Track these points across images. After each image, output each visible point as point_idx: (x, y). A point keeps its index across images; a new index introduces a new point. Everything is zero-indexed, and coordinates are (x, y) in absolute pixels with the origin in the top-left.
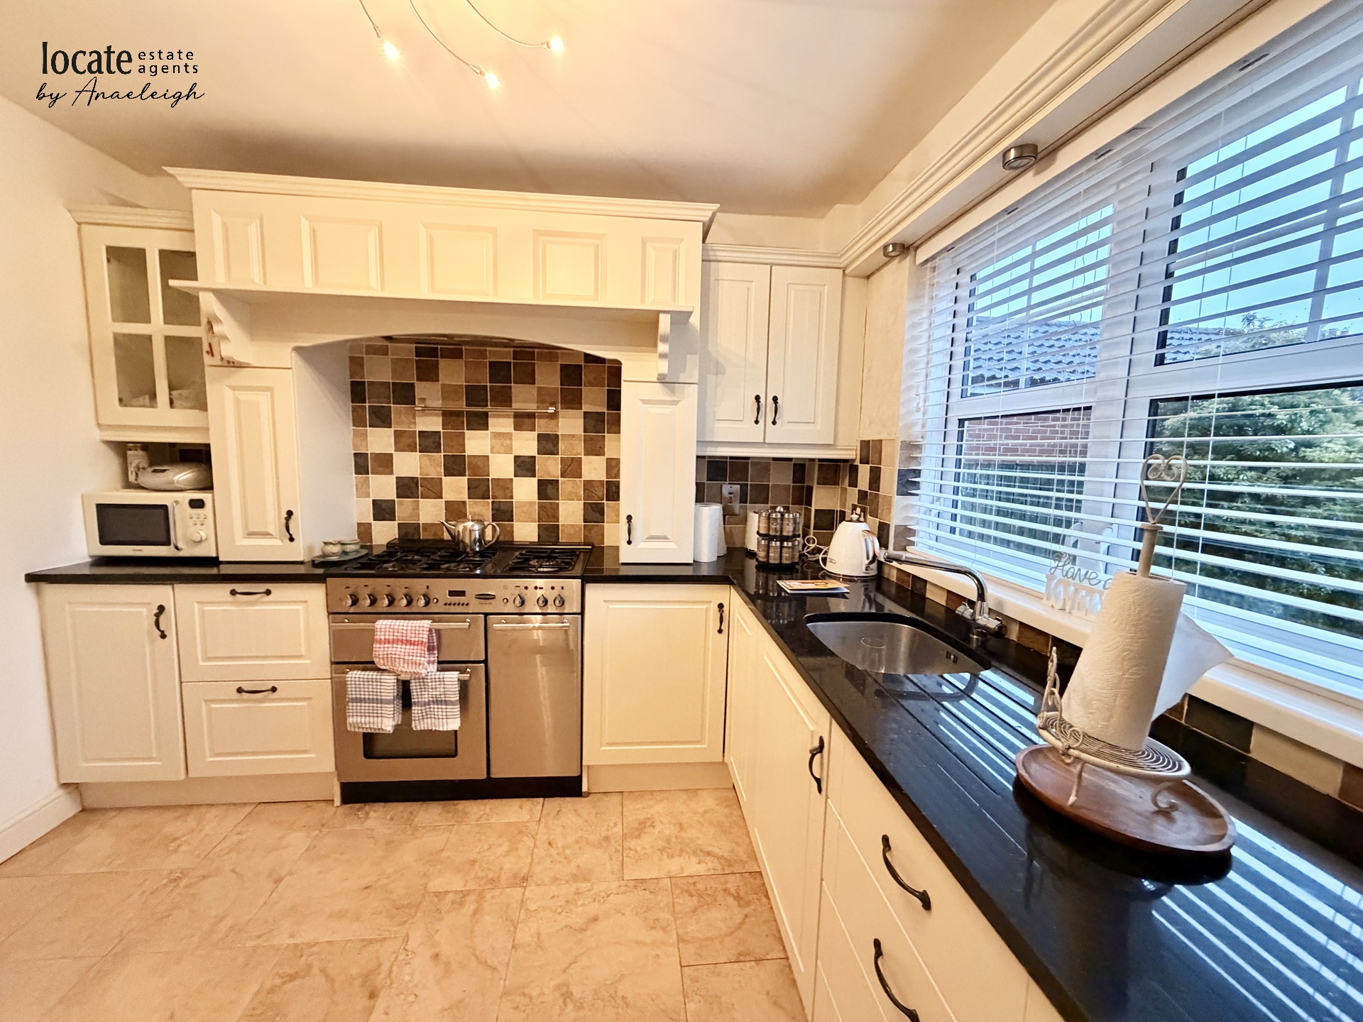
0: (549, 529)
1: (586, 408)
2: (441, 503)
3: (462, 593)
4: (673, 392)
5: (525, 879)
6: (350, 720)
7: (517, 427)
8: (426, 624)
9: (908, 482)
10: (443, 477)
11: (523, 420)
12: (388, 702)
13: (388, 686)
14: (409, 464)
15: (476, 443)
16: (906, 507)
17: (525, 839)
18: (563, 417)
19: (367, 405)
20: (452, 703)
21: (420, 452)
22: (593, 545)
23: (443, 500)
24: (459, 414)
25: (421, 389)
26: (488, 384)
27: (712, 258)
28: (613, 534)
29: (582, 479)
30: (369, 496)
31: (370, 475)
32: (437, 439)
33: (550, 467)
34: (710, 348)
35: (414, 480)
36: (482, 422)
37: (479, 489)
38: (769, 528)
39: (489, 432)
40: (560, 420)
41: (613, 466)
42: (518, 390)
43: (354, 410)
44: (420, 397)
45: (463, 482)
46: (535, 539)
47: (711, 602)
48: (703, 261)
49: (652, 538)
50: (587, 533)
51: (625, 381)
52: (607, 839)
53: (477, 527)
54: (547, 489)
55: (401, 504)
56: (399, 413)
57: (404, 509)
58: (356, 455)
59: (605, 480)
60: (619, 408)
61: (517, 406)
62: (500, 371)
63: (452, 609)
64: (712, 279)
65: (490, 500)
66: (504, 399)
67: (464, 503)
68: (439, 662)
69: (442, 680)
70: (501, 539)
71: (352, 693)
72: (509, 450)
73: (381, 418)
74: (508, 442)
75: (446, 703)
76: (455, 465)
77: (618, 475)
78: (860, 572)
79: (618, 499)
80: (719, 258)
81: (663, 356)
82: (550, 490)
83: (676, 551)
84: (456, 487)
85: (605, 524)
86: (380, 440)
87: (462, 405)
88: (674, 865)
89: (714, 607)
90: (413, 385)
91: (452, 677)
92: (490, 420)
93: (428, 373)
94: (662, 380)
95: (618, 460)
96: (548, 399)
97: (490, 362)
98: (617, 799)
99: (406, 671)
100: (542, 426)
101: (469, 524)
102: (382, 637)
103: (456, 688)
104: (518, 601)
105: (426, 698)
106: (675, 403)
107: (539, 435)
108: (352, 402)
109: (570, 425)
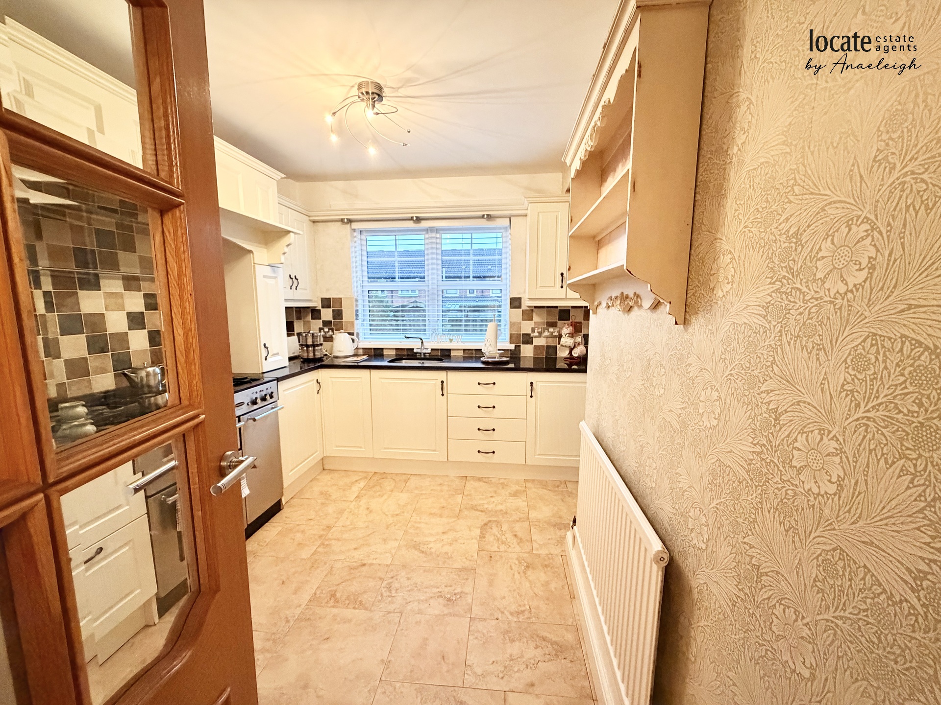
7: (127, 288)
10: (60, 337)
11: (131, 283)
15: (90, 302)
24: (68, 275)
26: (96, 249)
33: (156, 320)
36: (93, 282)
37: (97, 345)
39: (101, 291)
42: (123, 256)
45: (81, 339)
47: (314, 380)
49: (274, 355)
51: (256, 264)
54: (156, 338)
61: (124, 270)
62: (105, 239)
65: (110, 353)
66: (113, 264)
67: (85, 359)
72: (121, 308)
74: (120, 300)
76: (71, 325)
81: (284, 254)
84: (74, 345)
87: (72, 267)
92: (102, 282)
94: (270, 265)
100: (146, 287)
106: (276, 278)
107: (144, 294)
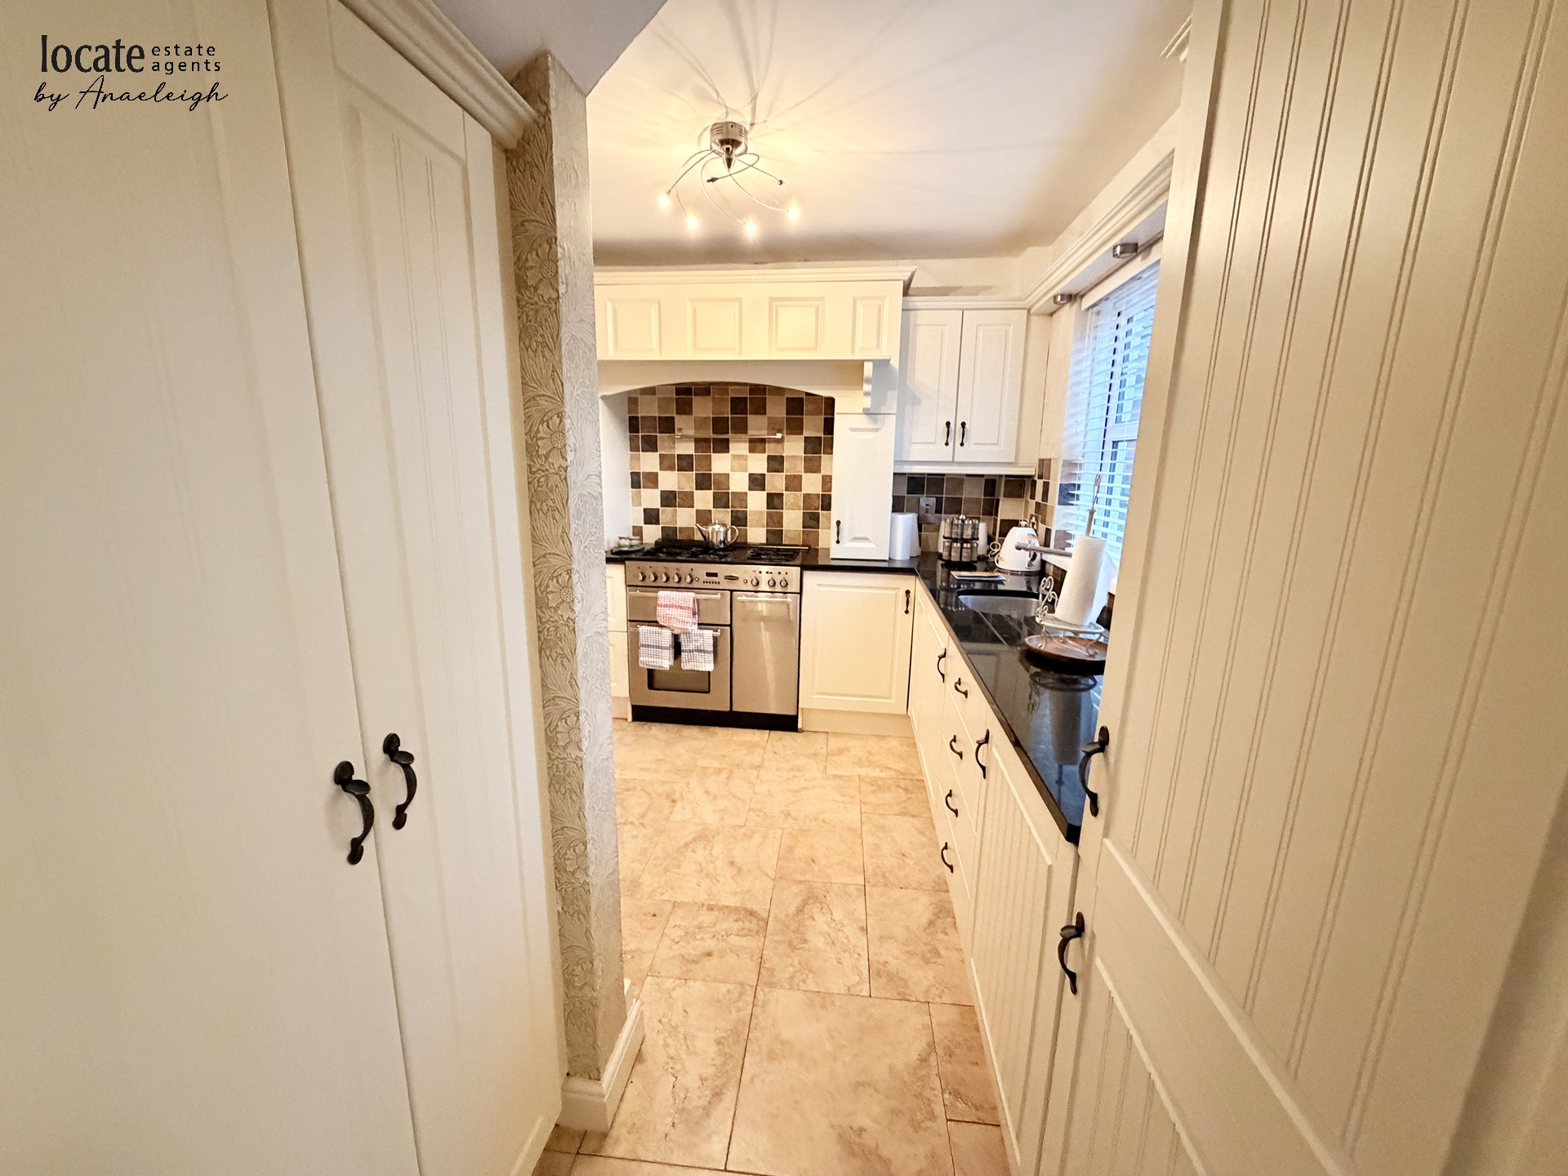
0: (775, 534)
1: (806, 433)
2: (692, 511)
3: (715, 575)
4: (875, 421)
5: (759, 767)
6: (641, 659)
7: (752, 450)
8: (691, 595)
9: (1068, 495)
10: (695, 491)
11: (757, 444)
12: (666, 648)
13: (666, 638)
14: (670, 480)
15: (720, 463)
16: (1065, 515)
17: (758, 749)
18: (787, 441)
19: (640, 434)
20: (708, 652)
21: (678, 470)
22: (810, 548)
23: (695, 509)
24: (707, 440)
25: (680, 421)
26: (730, 416)
27: (911, 308)
28: (826, 538)
29: (802, 493)
30: (640, 505)
31: (642, 489)
32: (690, 461)
33: (776, 483)
34: (908, 383)
35: (673, 493)
36: (724, 446)
37: (721, 500)
38: (951, 533)
39: (730, 454)
40: (786, 444)
41: (827, 481)
42: (752, 419)
43: (631, 439)
44: (679, 427)
45: (709, 494)
46: (764, 541)
47: (899, 589)
48: (903, 310)
49: (856, 539)
50: (805, 538)
51: (838, 414)
52: (815, 754)
53: (722, 529)
54: (774, 501)
55: (664, 511)
56: (663, 440)
57: (666, 515)
58: (632, 473)
59: (821, 493)
60: (832, 433)
61: (753, 433)
62: (738, 405)
63: (709, 586)
64: (911, 325)
65: (730, 510)
66: (741, 428)
67: (710, 511)
68: (699, 624)
69: (702, 636)
70: (739, 541)
71: (642, 640)
72: (745, 469)
73: (651, 445)
74: (744, 462)
75: (704, 651)
76: (704, 482)
77: (830, 490)
78: (1024, 568)
79: (830, 510)
80: (918, 307)
81: (867, 394)
82: (776, 501)
83: (875, 551)
84: (704, 499)
85: (820, 530)
86: (649, 462)
87: (710, 434)
88: (863, 771)
89: (902, 594)
90: (673, 418)
91: (709, 634)
92: (731, 446)
93: (684, 408)
94: (866, 412)
95: (831, 477)
96: (777, 427)
97: (731, 398)
98: (824, 736)
99: (678, 627)
100: (771, 449)
101: (717, 527)
102: (663, 603)
103: (711, 642)
104: (755, 582)
105: (691, 646)
106: (877, 430)
107: (769, 457)
108: (630, 432)
109: (793, 448)
